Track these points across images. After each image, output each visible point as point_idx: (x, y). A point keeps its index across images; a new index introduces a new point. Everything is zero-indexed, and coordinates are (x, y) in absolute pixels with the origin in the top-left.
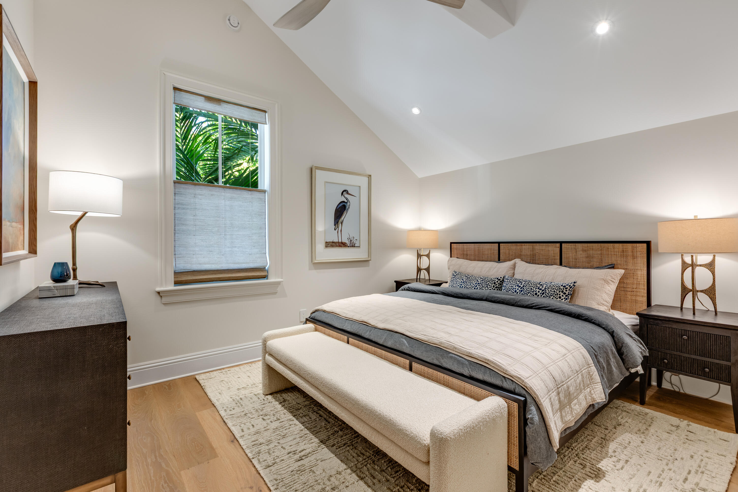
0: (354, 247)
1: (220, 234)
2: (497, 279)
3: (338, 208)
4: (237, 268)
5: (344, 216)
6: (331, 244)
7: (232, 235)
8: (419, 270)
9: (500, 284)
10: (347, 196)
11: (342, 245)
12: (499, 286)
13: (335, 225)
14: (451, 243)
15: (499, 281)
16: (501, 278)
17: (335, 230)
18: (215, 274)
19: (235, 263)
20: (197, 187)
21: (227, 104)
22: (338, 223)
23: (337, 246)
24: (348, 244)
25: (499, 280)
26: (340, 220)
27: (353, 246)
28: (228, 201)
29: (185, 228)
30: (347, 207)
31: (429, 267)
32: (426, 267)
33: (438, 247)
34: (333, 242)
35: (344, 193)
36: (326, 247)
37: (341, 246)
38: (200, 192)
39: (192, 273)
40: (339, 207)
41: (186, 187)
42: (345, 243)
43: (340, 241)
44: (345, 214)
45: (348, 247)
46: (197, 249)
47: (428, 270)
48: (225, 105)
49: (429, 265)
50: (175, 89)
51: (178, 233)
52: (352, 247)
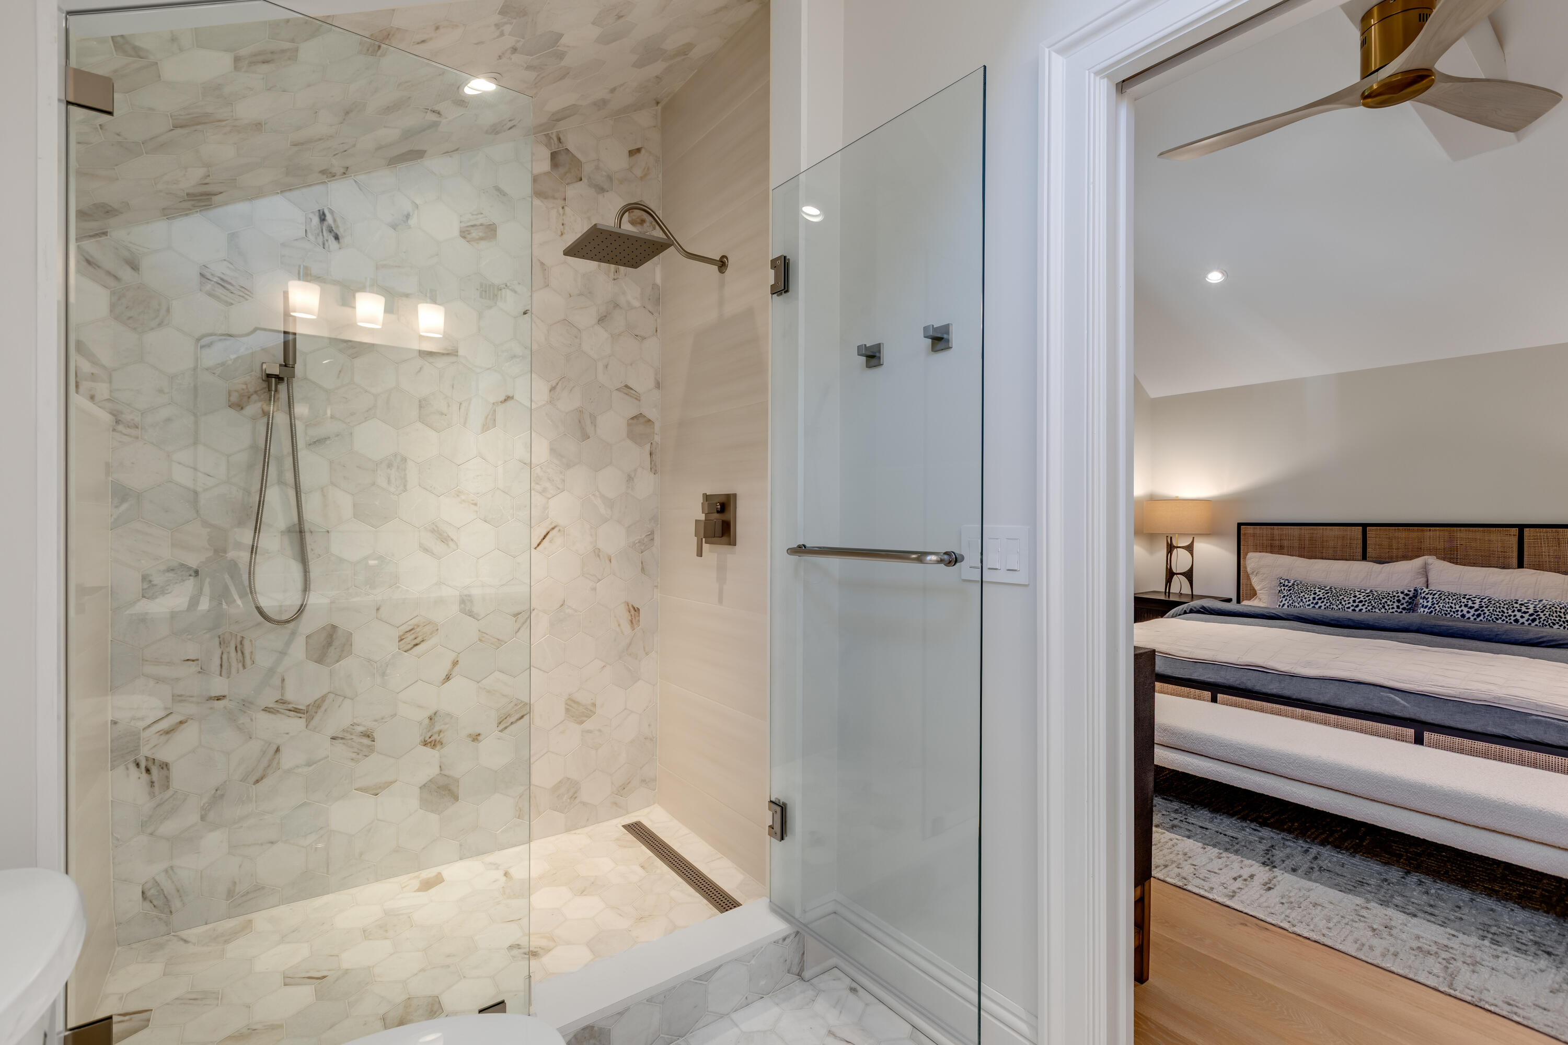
2: (1402, 593)
8: (1170, 574)
9: (1410, 603)
12: (1407, 606)
14: (1239, 525)
15: (1407, 598)
16: (1410, 591)
25: (1407, 595)
31: (1191, 569)
32: (1185, 569)
33: (1212, 532)
47: (1189, 575)
49: (1192, 565)
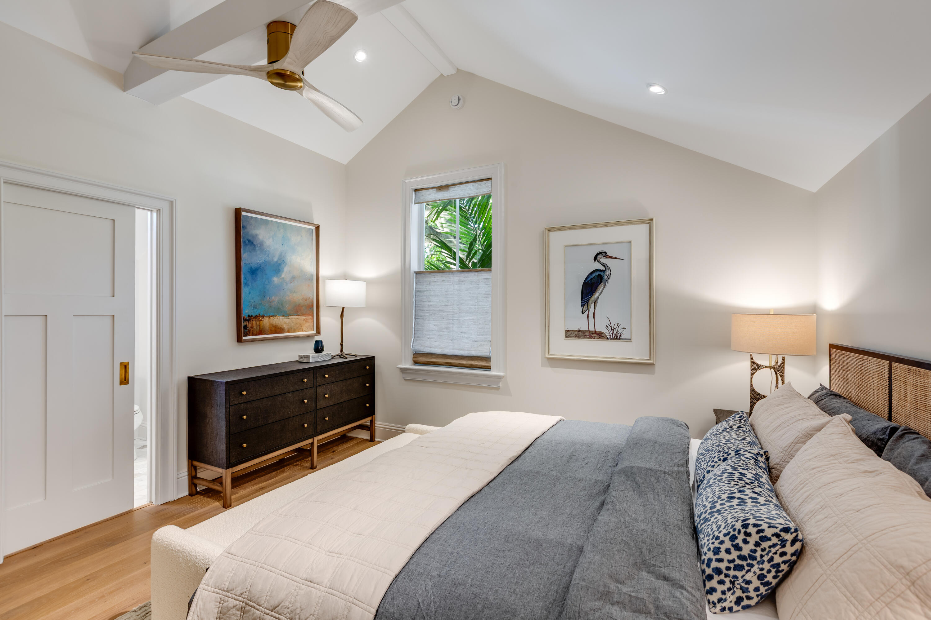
0: (619, 339)
1: (449, 319)
3: (587, 280)
4: (460, 354)
5: (600, 291)
6: (575, 333)
7: (460, 320)
10: (604, 260)
11: (598, 335)
13: (583, 306)
14: (831, 347)
17: (583, 313)
18: (443, 358)
19: (459, 350)
20: (432, 274)
21: (454, 186)
22: (588, 303)
23: (585, 337)
24: (607, 334)
26: (593, 299)
27: (617, 337)
28: (456, 285)
29: (422, 313)
30: (605, 278)
34: (579, 331)
35: (599, 256)
36: (567, 337)
37: (594, 338)
38: (434, 279)
39: (426, 355)
40: (589, 279)
41: (424, 276)
42: (602, 333)
43: (592, 329)
44: (601, 289)
45: (608, 339)
46: (431, 333)
48: (452, 189)
50: (416, 190)
51: (417, 318)
52: (615, 339)
